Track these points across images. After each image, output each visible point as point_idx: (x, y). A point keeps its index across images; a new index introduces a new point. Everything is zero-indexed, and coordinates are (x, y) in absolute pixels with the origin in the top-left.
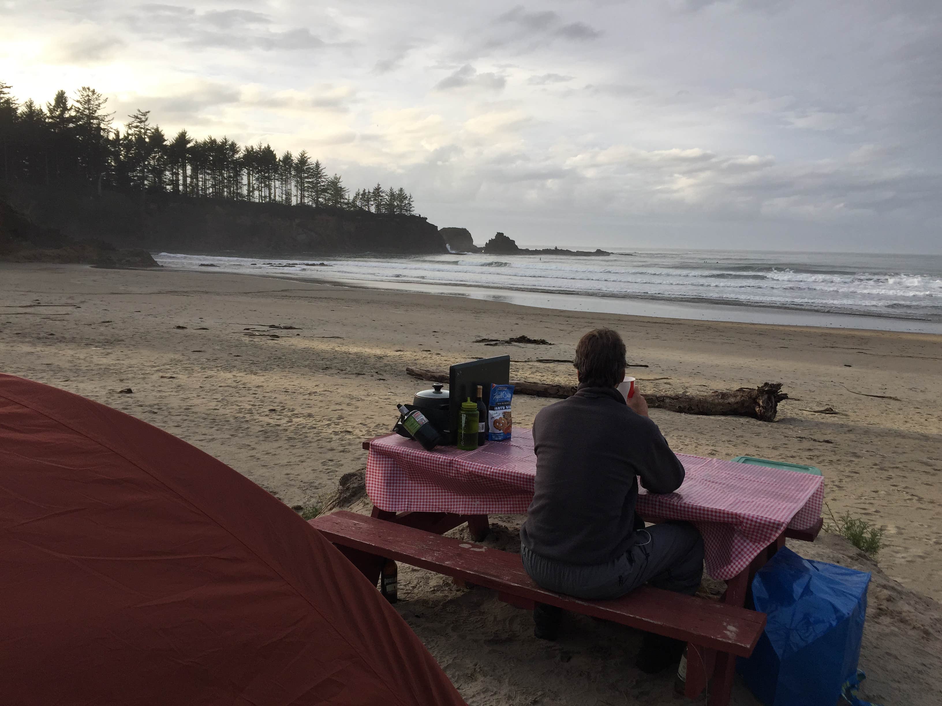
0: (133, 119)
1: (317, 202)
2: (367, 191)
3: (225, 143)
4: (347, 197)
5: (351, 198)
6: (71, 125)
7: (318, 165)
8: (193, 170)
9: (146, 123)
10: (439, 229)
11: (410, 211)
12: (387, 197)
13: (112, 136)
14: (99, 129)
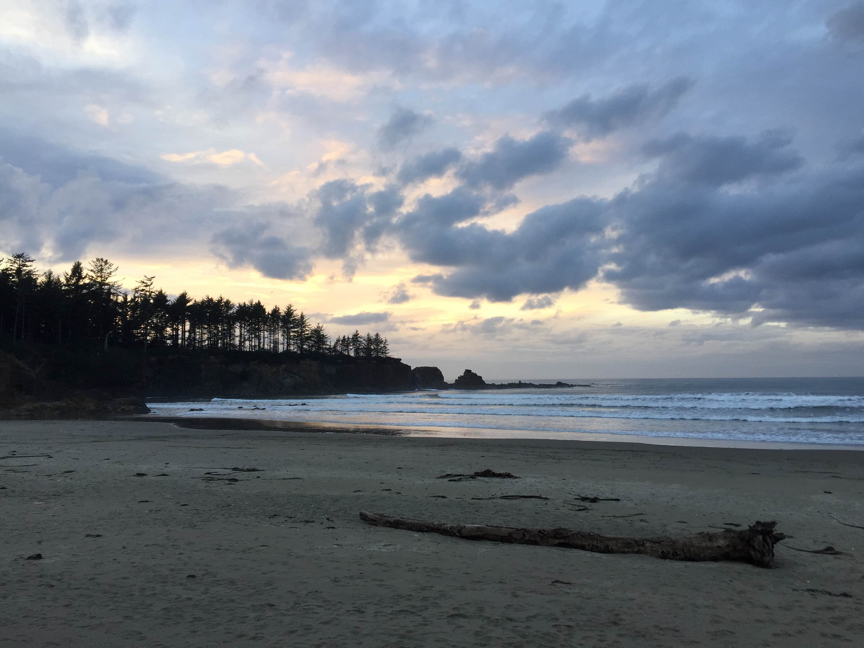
0: (140, 284)
1: (301, 348)
2: (346, 337)
3: (220, 301)
4: (328, 343)
5: (333, 344)
6: (85, 291)
7: (302, 317)
8: (191, 326)
9: (151, 287)
10: (412, 369)
11: (385, 353)
12: (364, 342)
13: (120, 299)
14: (109, 293)
